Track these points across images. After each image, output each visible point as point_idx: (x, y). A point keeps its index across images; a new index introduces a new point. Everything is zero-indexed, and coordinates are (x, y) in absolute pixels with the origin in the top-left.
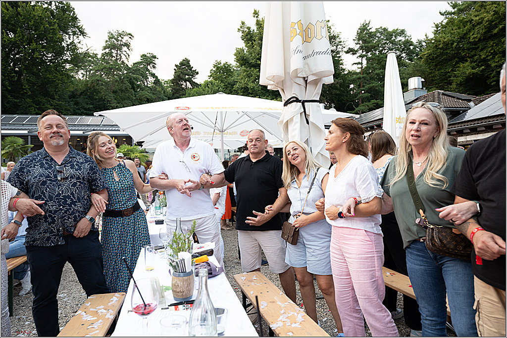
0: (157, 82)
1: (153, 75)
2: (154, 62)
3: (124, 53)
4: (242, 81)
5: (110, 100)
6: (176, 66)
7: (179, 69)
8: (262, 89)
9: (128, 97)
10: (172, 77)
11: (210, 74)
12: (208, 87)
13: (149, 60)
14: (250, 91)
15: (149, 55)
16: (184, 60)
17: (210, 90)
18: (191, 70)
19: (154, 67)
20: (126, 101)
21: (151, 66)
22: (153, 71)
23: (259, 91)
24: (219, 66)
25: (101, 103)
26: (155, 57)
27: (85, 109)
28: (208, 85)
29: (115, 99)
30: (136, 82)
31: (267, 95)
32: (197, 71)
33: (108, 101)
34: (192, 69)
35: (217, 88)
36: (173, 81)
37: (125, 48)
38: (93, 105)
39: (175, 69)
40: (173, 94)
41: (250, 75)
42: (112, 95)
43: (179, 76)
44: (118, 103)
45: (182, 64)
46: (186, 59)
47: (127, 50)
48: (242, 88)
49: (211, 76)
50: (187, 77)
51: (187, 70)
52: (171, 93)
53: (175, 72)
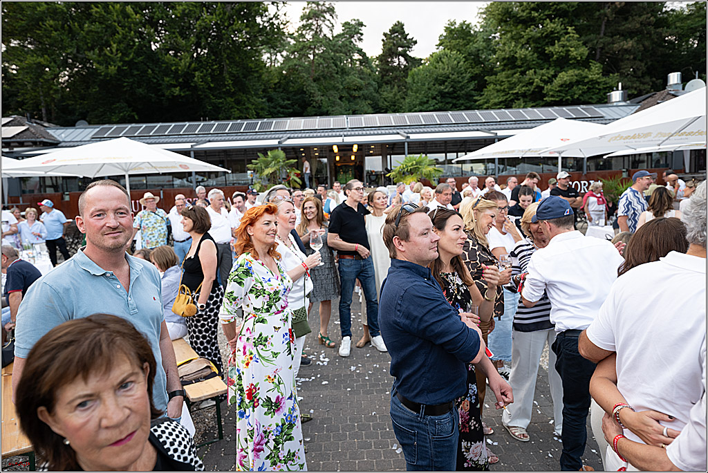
0: (365, 60)
1: (360, 51)
2: (360, 31)
3: (327, 22)
4: (506, 48)
5: (313, 91)
6: (385, 35)
7: (390, 38)
8: (538, 57)
9: (334, 86)
10: (381, 52)
11: (438, 42)
12: (442, 62)
13: (353, 29)
14: (519, 63)
15: (353, 23)
16: (396, 25)
17: (446, 67)
18: (405, 38)
19: (360, 39)
20: (331, 92)
21: (356, 38)
22: (359, 45)
23: (533, 61)
24: (453, 28)
25: (299, 96)
26: (361, 24)
27: (282, 107)
28: (440, 58)
29: (319, 90)
30: (339, 63)
31: (546, 66)
32: (414, 40)
33: (311, 93)
34: (408, 37)
35: (455, 62)
36: (380, 58)
37: (327, 16)
38: (288, 100)
39: (383, 40)
40: (383, 77)
41: (518, 36)
42: (314, 84)
43: (390, 49)
44: (323, 96)
45: (393, 31)
46: (398, 22)
47: (330, 18)
48: (504, 59)
49: (440, 45)
50: (400, 49)
51: (400, 39)
52: (380, 76)
53: (383, 45)
